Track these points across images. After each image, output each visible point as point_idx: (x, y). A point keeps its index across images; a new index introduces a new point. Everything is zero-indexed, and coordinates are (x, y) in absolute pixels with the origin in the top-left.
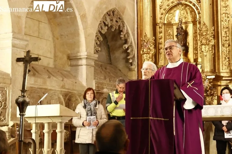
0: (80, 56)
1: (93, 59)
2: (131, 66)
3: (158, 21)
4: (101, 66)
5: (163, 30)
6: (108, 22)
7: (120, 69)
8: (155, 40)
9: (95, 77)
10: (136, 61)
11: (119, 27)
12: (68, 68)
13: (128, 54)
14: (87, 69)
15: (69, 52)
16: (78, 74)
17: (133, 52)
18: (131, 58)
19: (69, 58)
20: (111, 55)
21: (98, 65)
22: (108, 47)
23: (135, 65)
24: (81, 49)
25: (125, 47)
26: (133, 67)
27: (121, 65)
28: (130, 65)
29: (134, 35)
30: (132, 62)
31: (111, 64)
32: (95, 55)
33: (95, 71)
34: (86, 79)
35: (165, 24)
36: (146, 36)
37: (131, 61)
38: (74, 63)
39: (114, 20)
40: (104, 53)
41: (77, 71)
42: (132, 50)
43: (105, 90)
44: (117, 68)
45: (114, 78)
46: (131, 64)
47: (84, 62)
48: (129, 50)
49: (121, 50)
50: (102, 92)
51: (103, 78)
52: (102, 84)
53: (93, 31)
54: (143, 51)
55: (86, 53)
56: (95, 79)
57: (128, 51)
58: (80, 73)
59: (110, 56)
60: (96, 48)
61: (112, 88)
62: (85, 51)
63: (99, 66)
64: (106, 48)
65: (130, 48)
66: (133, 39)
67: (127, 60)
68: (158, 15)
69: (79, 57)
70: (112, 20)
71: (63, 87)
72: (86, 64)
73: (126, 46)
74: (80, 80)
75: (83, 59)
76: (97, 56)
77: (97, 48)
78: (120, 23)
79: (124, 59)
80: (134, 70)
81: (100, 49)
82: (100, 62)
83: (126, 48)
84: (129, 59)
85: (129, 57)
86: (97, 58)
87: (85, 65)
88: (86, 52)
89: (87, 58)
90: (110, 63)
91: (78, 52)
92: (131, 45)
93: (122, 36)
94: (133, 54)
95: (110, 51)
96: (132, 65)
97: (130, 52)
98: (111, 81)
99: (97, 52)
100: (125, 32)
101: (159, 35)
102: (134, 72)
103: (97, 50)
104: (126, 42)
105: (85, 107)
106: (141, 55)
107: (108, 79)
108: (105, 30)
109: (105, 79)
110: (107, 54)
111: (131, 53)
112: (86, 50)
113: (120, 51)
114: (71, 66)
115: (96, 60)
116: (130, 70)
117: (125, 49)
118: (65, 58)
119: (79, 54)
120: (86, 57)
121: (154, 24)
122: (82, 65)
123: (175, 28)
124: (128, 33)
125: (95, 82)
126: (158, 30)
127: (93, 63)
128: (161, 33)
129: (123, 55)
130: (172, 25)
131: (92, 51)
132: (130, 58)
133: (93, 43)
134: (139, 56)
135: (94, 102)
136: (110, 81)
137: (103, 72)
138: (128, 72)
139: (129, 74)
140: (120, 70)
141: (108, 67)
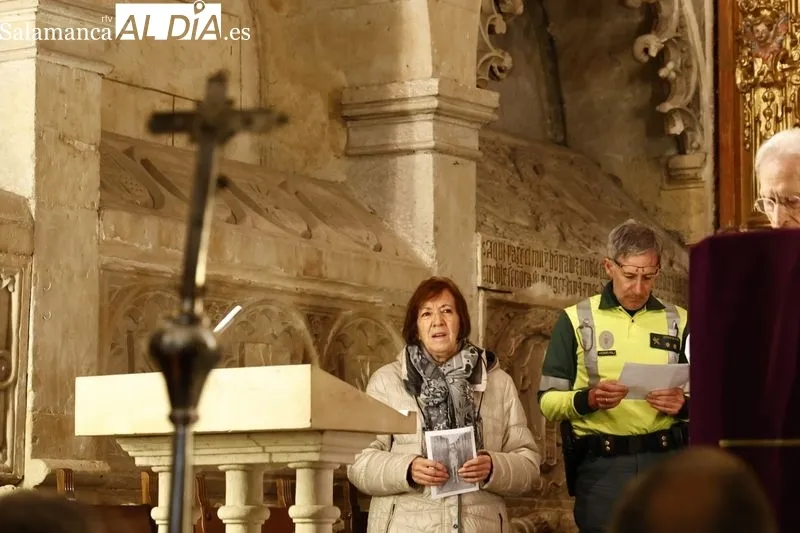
0: (404, 99)
1: (472, 119)
2: (677, 158)
4: (513, 154)
7: (618, 173)
9: (481, 218)
10: (709, 127)
12: (336, 169)
13: (664, 88)
14: (439, 173)
15: (341, 78)
16: (392, 200)
17: (688, 78)
18: (681, 110)
19: (342, 112)
20: (566, 96)
21: (496, 151)
22: (552, 53)
23: (699, 148)
24: (404, 59)
25: (646, 51)
26: (689, 160)
27: (621, 149)
28: (672, 151)
30: (683, 134)
31: (564, 144)
32: (483, 92)
33: (479, 186)
34: (436, 229)
37: (678, 128)
38: (366, 138)
40: (528, 86)
41: (383, 185)
42: (686, 66)
43: (539, 291)
44: (599, 165)
45: (587, 221)
46: (681, 144)
47: (422, 132)
48: (670, 65)
49: (621, 68)
50: (521, 302)
51: (525, 223)
52: (521, 254)
54: (749, 71)
55: (434, 85)
56: (480, 226)
57: (663, 73)
58: (398, 194)
59: (561, 102)
60: (487, 56)
61: (573, 277)
62: (429, 69)
63: (502, 155)
64: (537, 58)
65: (673, 53)
66: (690, 6)
67: (656, 124)
69: (396, 107)
71: (312, 271)
72: (432, 144)
73: (653, 43)
74: (401, 233)
75: (416, 118)
76: (492, 98)
77: (495, 53)
79: (638, 113)
80: (696, 179)
81: (507, 62)
82: (505, 132)
83: (653, 53)
84: (667, 118)
85: (667, 107)
86: (496, 110)
87: (427, 150)
88: (433, 76)
89: (437, 112)
90: (560, 138)
91: (392, 77)
94: (692, 91)
95: (559, 71)
96: (682, 151)
97: (673, 75)
98: (571, 242)
99: (491, 76)
102: (693, 191)
103: (495, 65)
104: (651, 19)
105: (414, 385)
106: (738, 93)
107: (550, 229)
109: (537, 229)
110: (544, 90)
111: (680, 85)
112: (436, 67)
113: (617, 69)
114: (351, 154)
115: (487, 125)
116: (675, 177)
117: (645, 59)
118: (319, 110)
119: (395, 90)
120: (435, 103)
122: (412, 152)
125: (483, 244)
127: (471, 140)
129: (632, 97)
131: (469, 74)
132: (673, 111)
134: (726, 98)
135: (464, 359)
136: (563, 239)
137: (523, 190)
138: (661, 188)
139: (668, 199)
140: (616, 180)
141: (551, 164)
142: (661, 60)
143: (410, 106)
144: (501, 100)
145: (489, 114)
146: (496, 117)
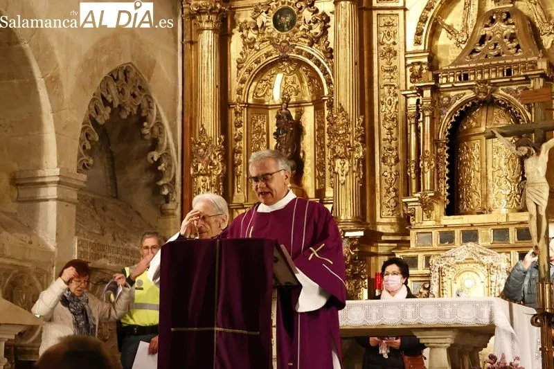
0: (44, 177)
1: (75, 186)
2: (165, 205)
3: (234, 97)
4: (93, 201)
5: (244, 118)
6: (113, 97)
7: (140, 211)
8: (226, 143)
9: (78, 230)
10: (179, 192)
11: (140, 108)
12: (12, 207)
13: (160, 175)
14: (59, 210)
15: (15, 167)
16: (37, 221)
17: (170, 171)
18: (167, 184)
19: (15, 182)
20: (118, 177)
21: (86, 200)
22: (112, 158)
23: (175, 200)
24: (45, 159)
25: (152, 158)
26: (170, 206)
27: (141, 200)
28: (163, 202)
29: (174, 130)
30: (168, 195)
31: (117, 197)
32: (80, 175)
33: (77, 215)
34: (57, 234)
35: (248, 106)
36: (203, 132)
37: (166, 192)
38: (26, 193)
39: (128, 92)
40: (101, 172)
41: (33, 214)
42: (170, 165)
43: (102, 262)
44: (131, 207)
45: (125, 232)
46: (167, 199)
47: (52, 192)
48: (163, 165)
50: (95, 267)
51: (97, 232)
52: (95, 246)
53: (77, 118)
54: (196, 168)
55: (58, 171)
56: (77, 233)
57: (159, 168)
58: (40, 219)
59: (115, 179)
60: (82, 159)
61: (118, 256)
62: (56, 164)
63: (88, 202)
64: (105, 160)
65: (164, 160)
66: (171, 139)
67: (157, 190)
68: (234, 84)
69: (40, 180)
70: (122, 92)
72: (56, 197)
73: (156, 155)
74: (41, 235)
75: (49, 185)
76: (84, 177)
77: (85, 157)
78: (141, 100)
79: (148, 185)
80: (173, 214)
81: (91, 162)
82: (89, 191)
83: (156, 159)
84: (161, 187)
85: (161, 183)
86: (85, 182)
87: (54, 199)
88: (57, 167)
89: (59, 183)
90: (114, 195)
91: (39, 167)
92: (167, 155)
93: (146, 131)
94: (172, 176)
95: (115, 165)
96: (167, 202)
97: (164, 169)
98: (118, 240)
99: (84, 167)
100: (154, 120)
101: (235, 132)
102: (172, 219)
103: (86, 163)
104: (155, 145)
106: (192, 178)
107: (109, 235)
108: (105, 115)
109: (103, 235)
110: (108, 174)
111: (167, 173)
112: (59, 164)
113: (140, 166)
114: (20, 200)
115: (81, 189)
116: (164, 213)
117: (152, 162)
118: (5, 181)
119: (40, 173)
120: (58, 179)
121: (224, 105)
122: (47, 200)
123: (272, 114)
124: (159, 124)
125: (78, 241)
126: (233, 118)
127: (74, 195)
128: (239, 125)
129: (147, 178)
130: (267, 108)
131: (73, 166)
132: (164, 184)
133: (74, 148)
134: (187, 180)
136: (114, 239)
137: (97, 218)
138: (158, 218)
139: (161, 222)
140: (139, 214)
141: (110, 206)
142: (159, 162)
143: (47, 180)
144: (88, 178)
145: (82, 184)
146: (85, 185)
